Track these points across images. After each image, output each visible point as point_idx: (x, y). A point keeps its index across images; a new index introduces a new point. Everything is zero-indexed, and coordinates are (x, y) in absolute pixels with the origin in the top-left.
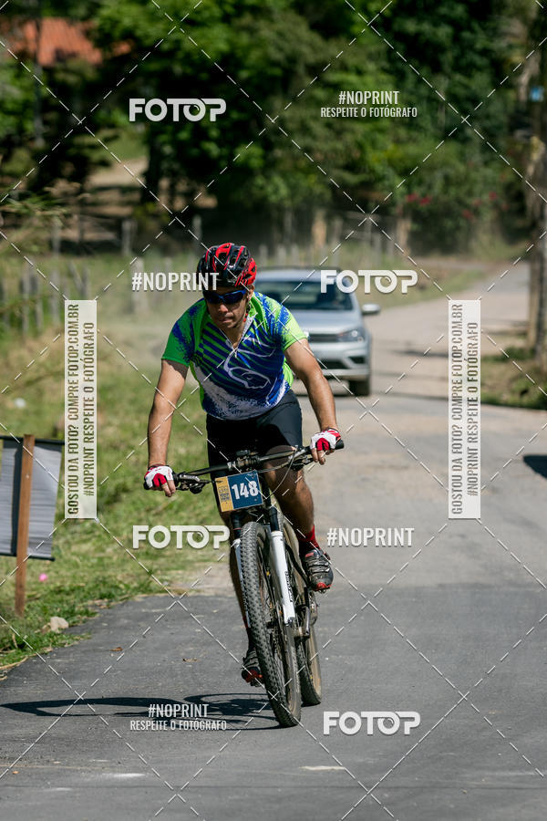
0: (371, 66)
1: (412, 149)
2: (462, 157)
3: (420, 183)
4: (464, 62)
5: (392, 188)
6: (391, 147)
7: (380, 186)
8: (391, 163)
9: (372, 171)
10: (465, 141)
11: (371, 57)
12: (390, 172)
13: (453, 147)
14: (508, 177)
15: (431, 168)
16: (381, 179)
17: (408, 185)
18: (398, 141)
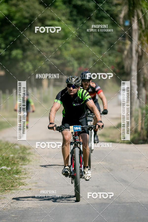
0: (63, 18)
1: (81, 50)
2: (100, 53)
3: (84, 63)
4: (100, 15)
5: (73, 65)
6: (72, 49)
7: (69, 64)
8: (72, 56)
9: (65, 59)
10: (101, 46)
11: (63, 15)
12: (72, 59)
13: (97, 48)
14: (118, 60)
15: (88, 57)
16: (69, 61)
17: (79, 64)
18: (75, 47)
